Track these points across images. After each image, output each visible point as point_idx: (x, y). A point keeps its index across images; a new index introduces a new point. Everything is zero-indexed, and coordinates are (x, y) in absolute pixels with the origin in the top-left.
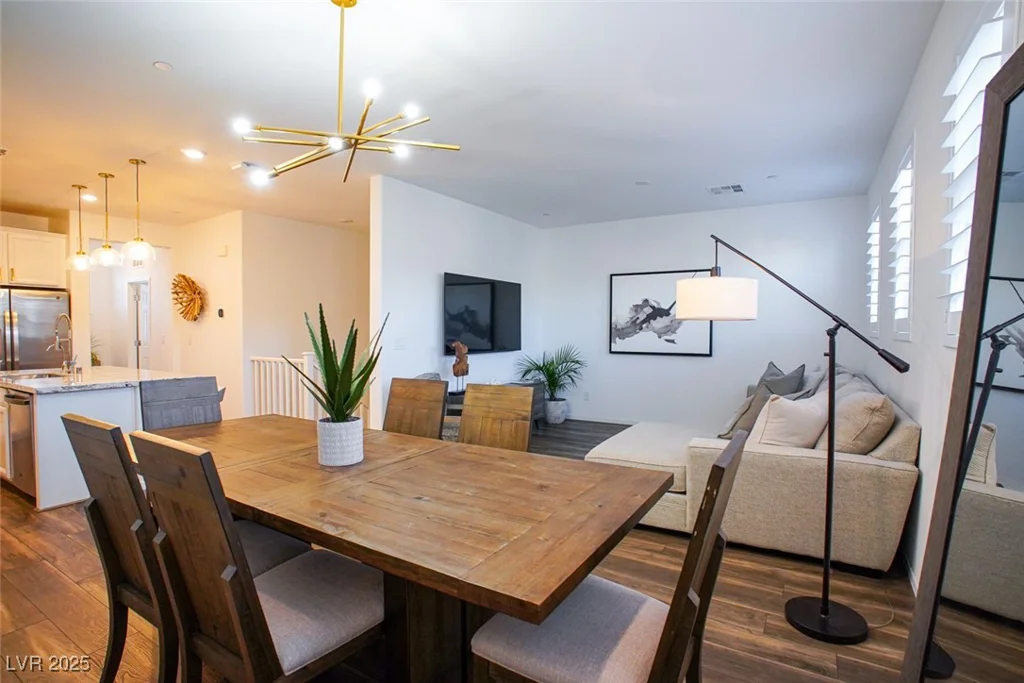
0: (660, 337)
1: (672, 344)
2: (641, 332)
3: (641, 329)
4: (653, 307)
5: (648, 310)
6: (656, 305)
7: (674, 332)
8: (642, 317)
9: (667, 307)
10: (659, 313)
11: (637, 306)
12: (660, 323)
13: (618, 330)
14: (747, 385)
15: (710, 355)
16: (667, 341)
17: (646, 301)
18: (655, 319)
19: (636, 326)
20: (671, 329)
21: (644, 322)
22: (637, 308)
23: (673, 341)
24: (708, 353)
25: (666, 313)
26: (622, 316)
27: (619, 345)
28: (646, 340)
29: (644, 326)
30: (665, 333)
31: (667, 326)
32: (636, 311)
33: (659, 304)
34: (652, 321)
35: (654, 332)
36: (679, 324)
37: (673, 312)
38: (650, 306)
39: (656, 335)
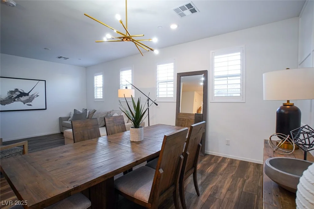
0: (24, 104)
2: (15, 102)
4: (21, 92)
6: (22, 91)
7: (31, 102)
8: (15, 96)
9: (27, 93)
10: (23, 94)
11: (12, 91)
12: (24, 98)
14: (58, 117)
15: (46, 109)
16: (28, 105)
17: (17, 89)
18: (22, 97)
19: (11, 99)
20: (30, 100)
21: (16, 98)
23: (30, 105)
24: (45, 108)
25: (27, 94)
28: (17, 105)
30: (27, 102)
31: (27, 100)
32: (11, 93)
33: (23, 91)
34: (20, 98)
35: (22, 102)
36: (33, 98)
37: (30, 94)
38: (19, 92)
39: (23, 103)
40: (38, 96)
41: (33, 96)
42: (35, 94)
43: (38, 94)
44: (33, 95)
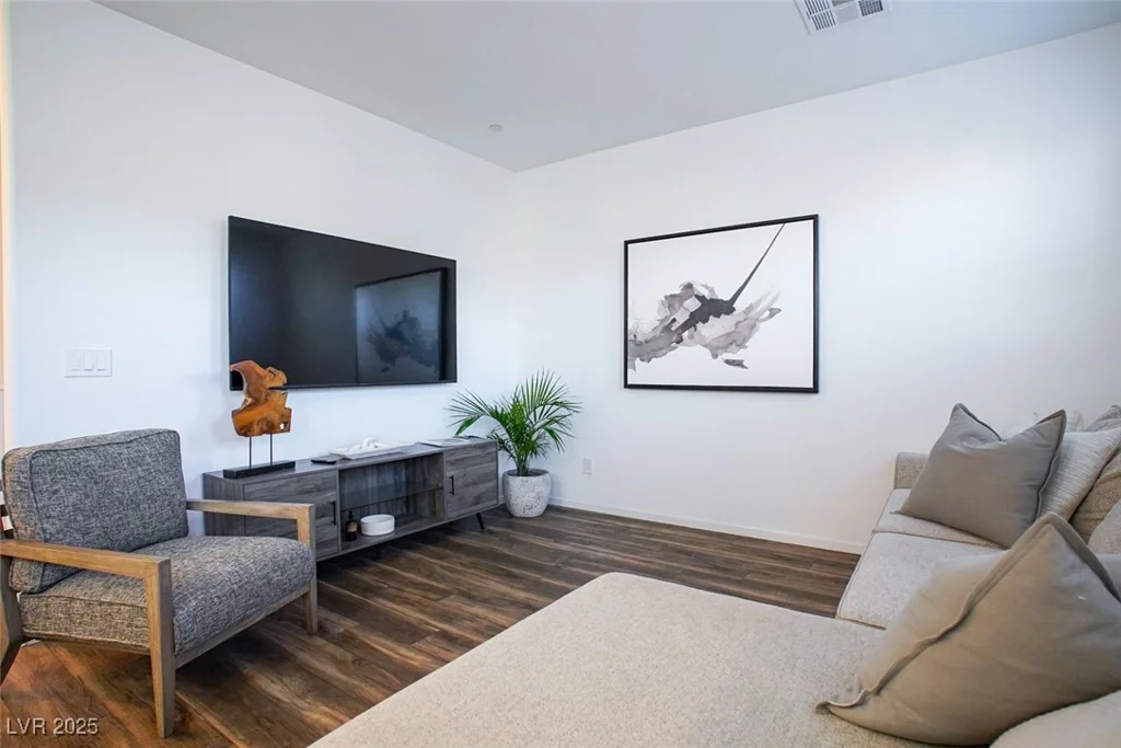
0: (715, 356)
1: (740, 369)
2: (680, 348)
3: (680, 341)
4: (701, 298)
5: (693, 305)
6: (707, 294)
7: (741, 345)
8: (682, 317)
9: (727, 297)
10: (712, 308)
11: (673, 296)
12: (714, 328)
13: (639, 344)
15: (815, 390)
16: (728, 362)
17: (689, 286)
18: (705, 321)
19: (672, 334)
20: (735, 340)
21: (686, 325)
22: (672, 301)
23: (739, 364)
24: (811, 385)
25: (728, 307)
26: (647, 318)
27: (641, 372)
28: (689, 361)
29: (685, 334)
30: (725, 348)
31: (728, 334)
32: (671, 307)
33: (712, 291)
34: (700, 325)
35: (705, 346)
36: (753, 327)
37: (739, 305)
38: (697, 296)
39: (707, 352)
40: (773, 312)
41: (753, 314)
42: (759, 302)
43: (775, 299)
44: (750, 308)
